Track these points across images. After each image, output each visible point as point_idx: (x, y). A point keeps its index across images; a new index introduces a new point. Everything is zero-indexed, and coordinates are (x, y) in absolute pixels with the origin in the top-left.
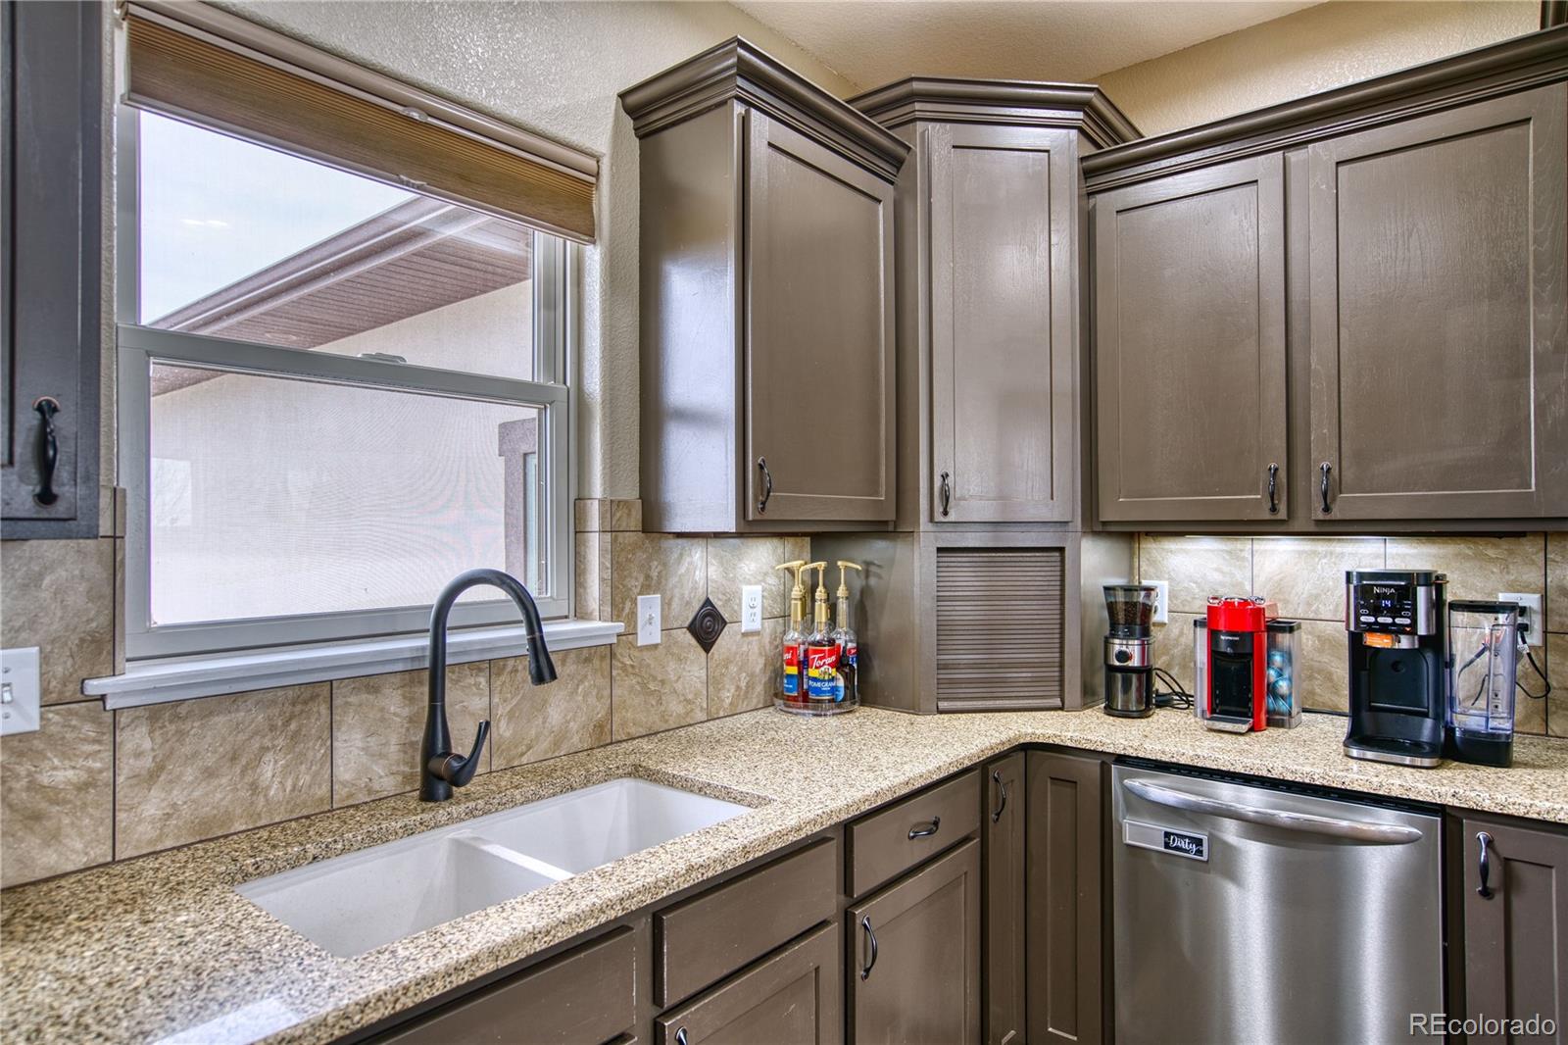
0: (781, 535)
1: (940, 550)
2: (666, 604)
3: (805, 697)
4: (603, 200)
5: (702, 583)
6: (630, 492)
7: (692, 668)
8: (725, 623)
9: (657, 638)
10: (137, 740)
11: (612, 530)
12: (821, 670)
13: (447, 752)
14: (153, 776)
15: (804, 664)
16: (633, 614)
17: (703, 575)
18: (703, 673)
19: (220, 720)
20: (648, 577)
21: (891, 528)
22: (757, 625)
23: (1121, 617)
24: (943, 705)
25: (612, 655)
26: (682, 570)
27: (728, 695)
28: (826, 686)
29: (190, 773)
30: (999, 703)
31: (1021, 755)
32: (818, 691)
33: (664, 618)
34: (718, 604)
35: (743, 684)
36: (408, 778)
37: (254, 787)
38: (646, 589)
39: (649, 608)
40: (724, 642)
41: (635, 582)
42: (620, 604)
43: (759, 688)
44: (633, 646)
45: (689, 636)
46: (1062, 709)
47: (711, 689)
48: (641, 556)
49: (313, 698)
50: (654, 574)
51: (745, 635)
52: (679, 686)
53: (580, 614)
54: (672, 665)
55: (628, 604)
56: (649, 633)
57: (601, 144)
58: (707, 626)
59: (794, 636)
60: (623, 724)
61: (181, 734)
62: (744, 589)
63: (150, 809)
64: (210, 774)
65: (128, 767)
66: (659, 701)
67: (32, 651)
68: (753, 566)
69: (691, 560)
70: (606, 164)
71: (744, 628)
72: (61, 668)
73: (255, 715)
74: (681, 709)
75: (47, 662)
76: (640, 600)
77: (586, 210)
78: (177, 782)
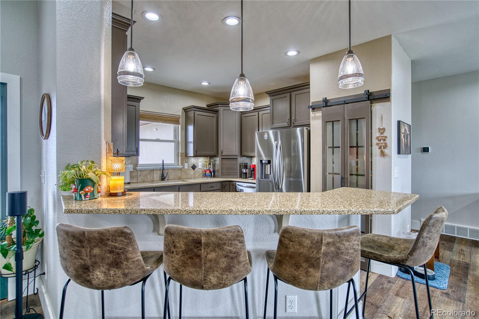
0: (204, 157)
1: (222, 158)
2: (188, 164)
3: (206, 176)
4: (180, 120)
5: (193, 162)
6: (184, 152)
7: (192, 172)
8: (196, 167)
9: (187, 168)
10: (139, 172)
11: (181, 156)
12: (208, 173)
13: (164, 176)
14: (140, 176)
15: (206, 172)
16: (184, 165)
19: (145, 172)
20: (186, 161)
21: (216, 156)
22: (201, 168)
23: (244, 167)
24: (222, 177)
25: (182, 170)
27: (197, 176)
28: (208, 174)
29: (143, 176)
30: (228, 177)
31: (229, 182)
32: (207, 175)
33: (188, 166)
34: (195, 165)
35: (199, 175)
36: (160, 179)
37: (147, 178)
38: (186, 163)
39: (186, 165)
40: (196, 169)
41: (184, 162)
42: (182, 164)
43: (201, 175)
44: (184, 169)
45: (191, 168)
46: (237, 178)
47: (194, 175)
48: (185, 159)
49: (152, 171)
50: (187, 161)
51: (199, 169)
52: (190, 174)
53: (178, 165)
54: (189, 171)
55: (183, 164)
56: (186, 167)
57: (180, 114)
58: (194, 167)
59: (205, 169)
60: (183, 177)
61: (142, 173)
62: (199, 163)
63: (140, 178)
64: (144, 176)
65: (138, 175)
66: (187, 175)
67: (132, 165)
68: (200, 160)
69: (190, 159)
70: (181, 116)
71: (199, 168)
72: (134, 166)
73: (147, 172)
74: (190, 176)
75: (133, 166)
76: (185, 164)
77: (178, 121)
78: (141, 176)
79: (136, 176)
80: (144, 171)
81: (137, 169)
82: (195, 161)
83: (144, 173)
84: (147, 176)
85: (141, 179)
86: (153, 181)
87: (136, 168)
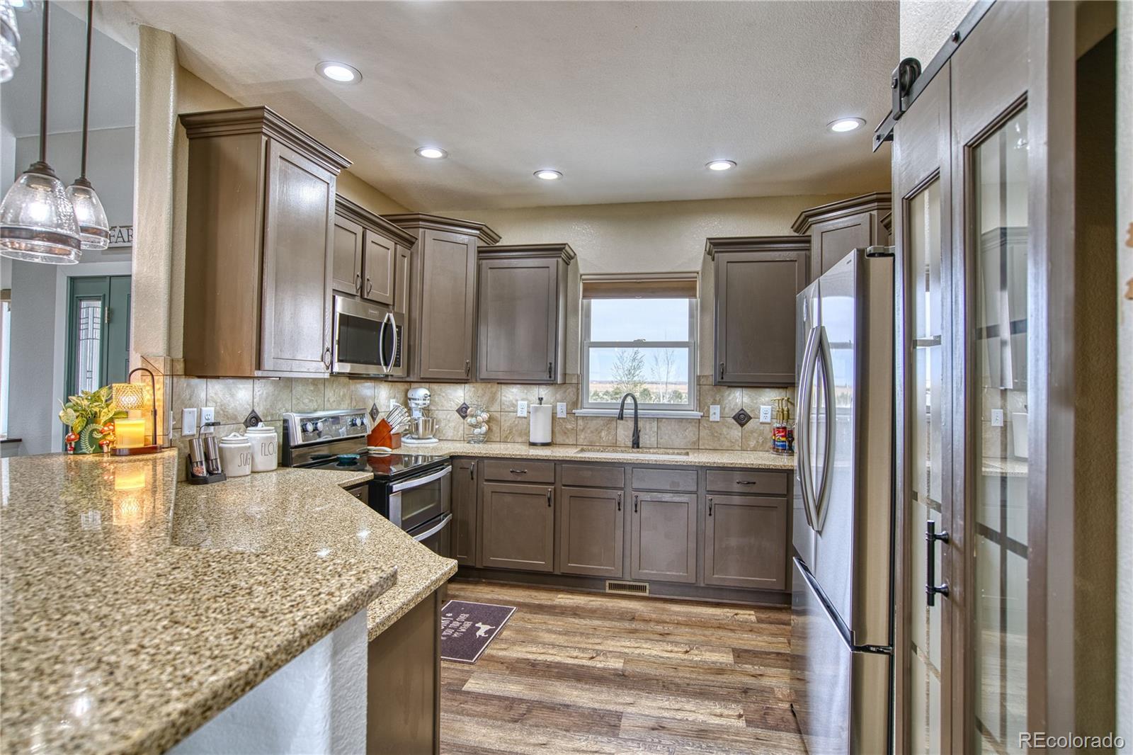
2: (722, 409)
4: (699, 285)
5: (740, 403)
6: (709, 373)
7: (736, 432)
8: (751, 418)
9: (718, 419)
10: (580, 422)
11: (700, 384)
14: (582, 430)
16: (708, 411)
17: (740, 400)
18: (740, 434)
19: (594, 422)
20: (715, 400)
22: (768, 420)
25: (699, 423)
26: (730, 398)
27: (752, 443)
29: (589, 432)
33: (721, 413)
34: (748, 411)
35: (761, 441)
37: (600, 437)
38: (714, 403)
39: (715, 409)
40: (751, 425)
41: (708, 401)
42: (702, 406)
43: (768, 444)
44: (708, 421)
45: (733, 421)
47: (743, 440)
48: (712, 392)
49: (612, 420)
50: (718, 399)
51: (761, 423)
52: (728, 437)
54: (725, 429)
55: (706, 408)
56: (715, 417)
57: (698, 267)
58: (741, 416)
60: (703, 444)
61: (587, 423)
62: (762, 406)
63: (582, 437)
64: (592, 432)
65: (579, 427)
66: (719, 440)
67: (565, 404)
68: (767, 399)
69: (729, 395)
70: (700, 273)
71: (761, 421)
72: (569, 407)
73: (600, 422)
74: (729, 444)
75: (567, 405)
76: (711, 406)
77: (694, 289)
78: (585, 432)
79: (572, 429)
80: (592, 420)
81: (576, 415)
82: (746, 400)
83: (593, 425)
84: (601, 432)
85: (585, 438)
86: (614, 446)
87: (574, 411)
